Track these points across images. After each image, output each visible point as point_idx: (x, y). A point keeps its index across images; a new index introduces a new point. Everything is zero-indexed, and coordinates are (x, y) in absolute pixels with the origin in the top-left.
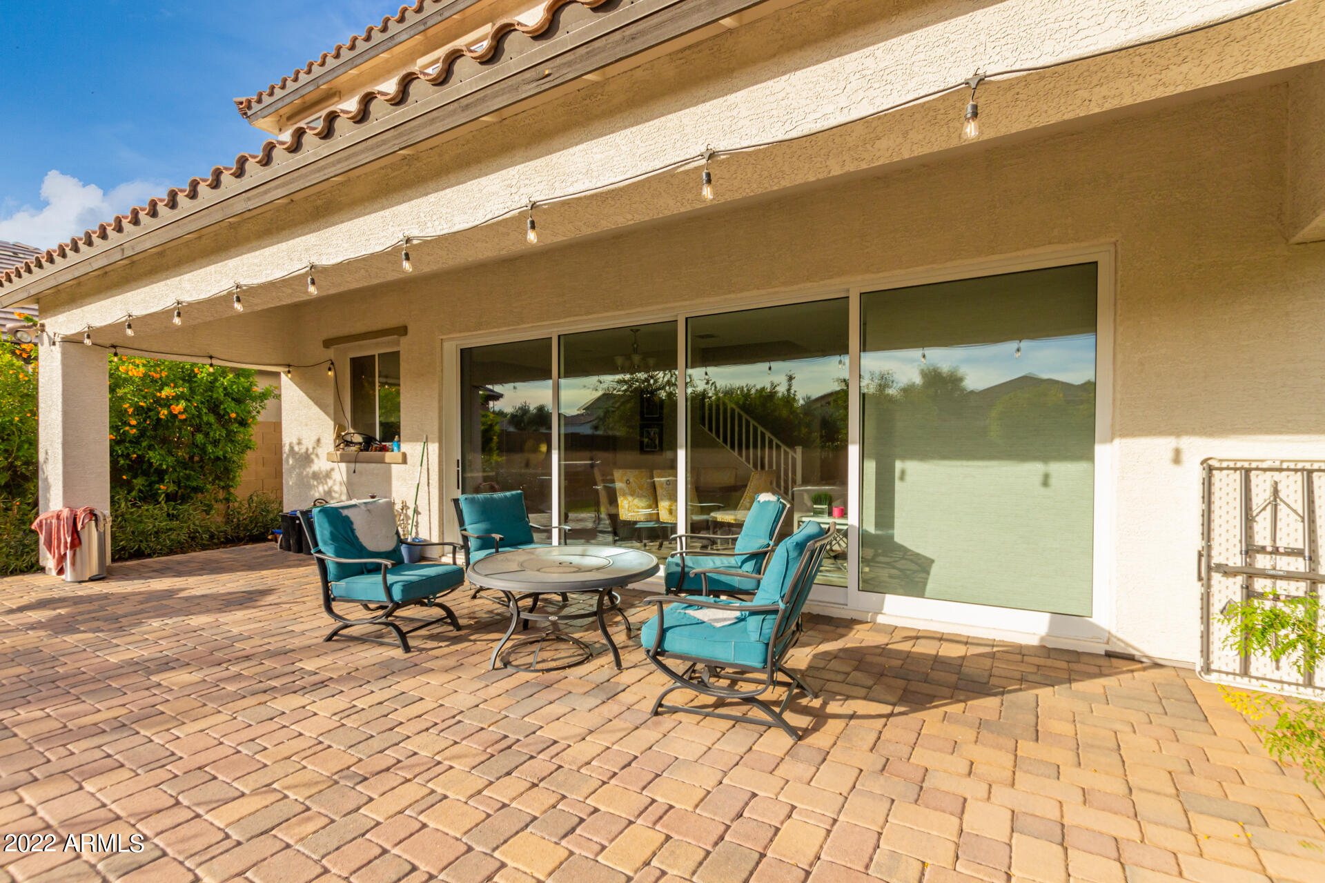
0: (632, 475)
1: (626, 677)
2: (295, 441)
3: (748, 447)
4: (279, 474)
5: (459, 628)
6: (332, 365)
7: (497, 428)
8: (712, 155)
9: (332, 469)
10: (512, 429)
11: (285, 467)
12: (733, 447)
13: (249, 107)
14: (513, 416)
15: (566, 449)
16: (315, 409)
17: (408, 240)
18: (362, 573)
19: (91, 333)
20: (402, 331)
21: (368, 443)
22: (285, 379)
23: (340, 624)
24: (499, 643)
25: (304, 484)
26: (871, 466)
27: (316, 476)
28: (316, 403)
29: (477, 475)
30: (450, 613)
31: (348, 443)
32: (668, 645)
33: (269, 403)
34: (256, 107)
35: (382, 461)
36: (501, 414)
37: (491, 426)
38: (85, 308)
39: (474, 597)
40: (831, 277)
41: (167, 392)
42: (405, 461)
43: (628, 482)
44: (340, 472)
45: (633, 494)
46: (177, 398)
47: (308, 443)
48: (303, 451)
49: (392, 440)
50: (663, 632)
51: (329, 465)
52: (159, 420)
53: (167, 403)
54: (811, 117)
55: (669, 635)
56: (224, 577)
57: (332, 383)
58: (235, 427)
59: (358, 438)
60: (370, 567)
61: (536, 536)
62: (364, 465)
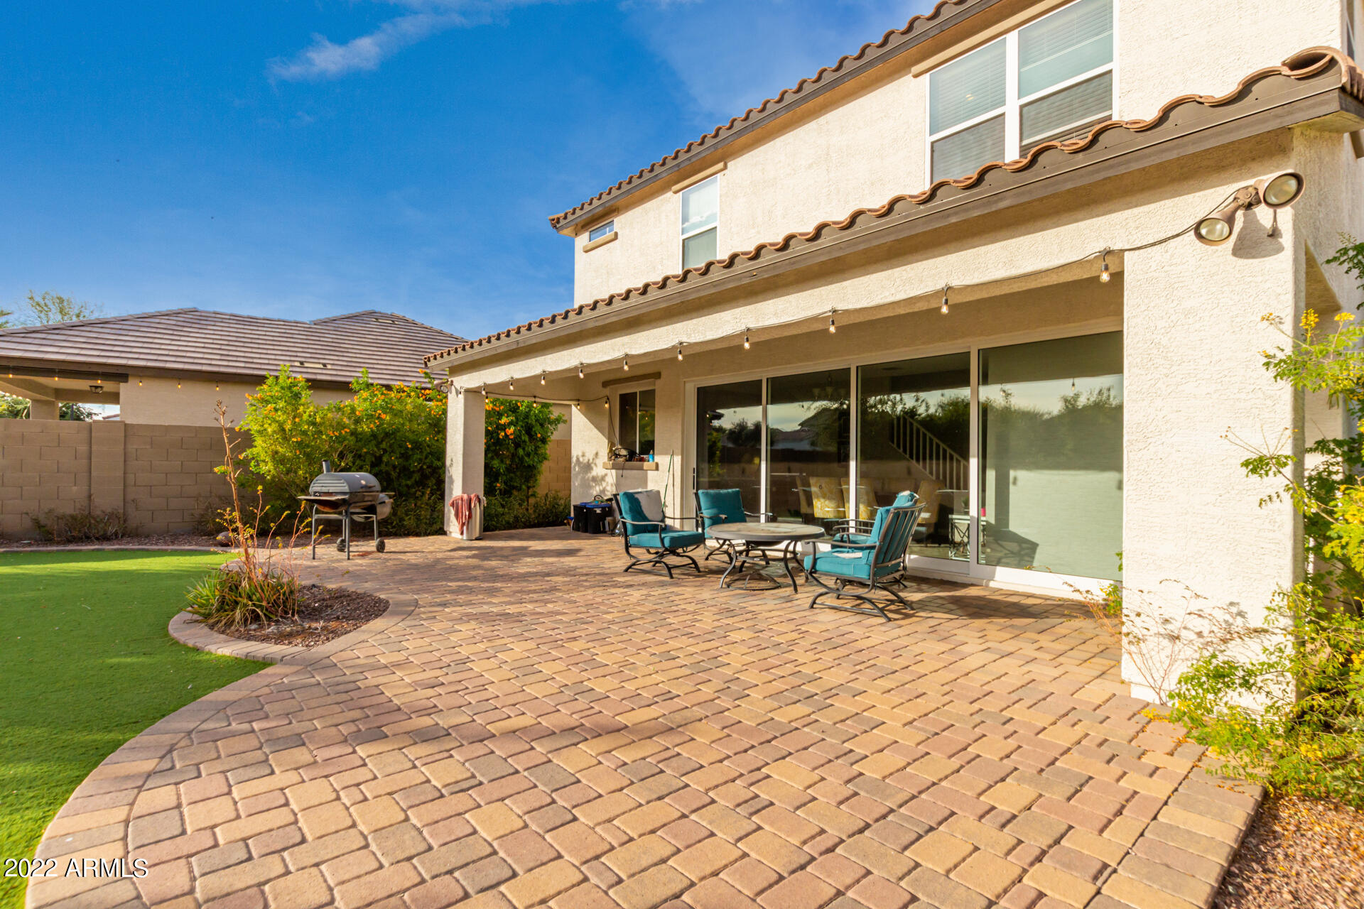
0: (824, 481)
1: (798, 596)
2: (580, 454)
3: (931, 458)
4: (569, 480)
5: (699, 571)
6: (608, 400)
7: (720, 444)
8: (835, 311)
9: (606, 475)
10: (730, 445)
11: (573, 472)
12: (918, 460)
13: (558, 222)
14: (732, 432)
15: (771, 460)
16: (596, 431)
17: (681, 343)
18: (645, 532)
19: (486, 386)
20: (658, 375)
21: (632, 456)
22: (574, 408)
23: (634, 561)
24: (722, 579)
25: (586, 485)
26: (991, 475)
27: (594, 479)
28: (596, 427)
29: (705, 480)
30: (694, 562)
31: (617, 456)
32: (818, 567)
33: (560, 426)
34: (562, 222)
35: (641, 468)
36: (720, 430)
37: (714, 442)
38: (482, 372)
39: (707, 559)
40: (956, 339)
41: (504, 420)
42: (657, 469)
43: (820, 487)
44: (612, 476)
45: (824, 497)
46: (511, 423)
47: (589, 456)
48: (586, 461)
49: (648, 453)
50: (815, 560)
51: (604, 471)
52: (499, 438)
53: (504, 428)
54: (879, 297)
55: (818, 561)
56: (549, 542)
57: (608, 413)
58: (539, 444)
59: (624, 452)
60: (650, 528)
61: (748, 519)
62: (629, 472)
